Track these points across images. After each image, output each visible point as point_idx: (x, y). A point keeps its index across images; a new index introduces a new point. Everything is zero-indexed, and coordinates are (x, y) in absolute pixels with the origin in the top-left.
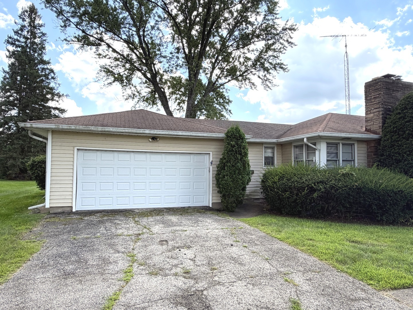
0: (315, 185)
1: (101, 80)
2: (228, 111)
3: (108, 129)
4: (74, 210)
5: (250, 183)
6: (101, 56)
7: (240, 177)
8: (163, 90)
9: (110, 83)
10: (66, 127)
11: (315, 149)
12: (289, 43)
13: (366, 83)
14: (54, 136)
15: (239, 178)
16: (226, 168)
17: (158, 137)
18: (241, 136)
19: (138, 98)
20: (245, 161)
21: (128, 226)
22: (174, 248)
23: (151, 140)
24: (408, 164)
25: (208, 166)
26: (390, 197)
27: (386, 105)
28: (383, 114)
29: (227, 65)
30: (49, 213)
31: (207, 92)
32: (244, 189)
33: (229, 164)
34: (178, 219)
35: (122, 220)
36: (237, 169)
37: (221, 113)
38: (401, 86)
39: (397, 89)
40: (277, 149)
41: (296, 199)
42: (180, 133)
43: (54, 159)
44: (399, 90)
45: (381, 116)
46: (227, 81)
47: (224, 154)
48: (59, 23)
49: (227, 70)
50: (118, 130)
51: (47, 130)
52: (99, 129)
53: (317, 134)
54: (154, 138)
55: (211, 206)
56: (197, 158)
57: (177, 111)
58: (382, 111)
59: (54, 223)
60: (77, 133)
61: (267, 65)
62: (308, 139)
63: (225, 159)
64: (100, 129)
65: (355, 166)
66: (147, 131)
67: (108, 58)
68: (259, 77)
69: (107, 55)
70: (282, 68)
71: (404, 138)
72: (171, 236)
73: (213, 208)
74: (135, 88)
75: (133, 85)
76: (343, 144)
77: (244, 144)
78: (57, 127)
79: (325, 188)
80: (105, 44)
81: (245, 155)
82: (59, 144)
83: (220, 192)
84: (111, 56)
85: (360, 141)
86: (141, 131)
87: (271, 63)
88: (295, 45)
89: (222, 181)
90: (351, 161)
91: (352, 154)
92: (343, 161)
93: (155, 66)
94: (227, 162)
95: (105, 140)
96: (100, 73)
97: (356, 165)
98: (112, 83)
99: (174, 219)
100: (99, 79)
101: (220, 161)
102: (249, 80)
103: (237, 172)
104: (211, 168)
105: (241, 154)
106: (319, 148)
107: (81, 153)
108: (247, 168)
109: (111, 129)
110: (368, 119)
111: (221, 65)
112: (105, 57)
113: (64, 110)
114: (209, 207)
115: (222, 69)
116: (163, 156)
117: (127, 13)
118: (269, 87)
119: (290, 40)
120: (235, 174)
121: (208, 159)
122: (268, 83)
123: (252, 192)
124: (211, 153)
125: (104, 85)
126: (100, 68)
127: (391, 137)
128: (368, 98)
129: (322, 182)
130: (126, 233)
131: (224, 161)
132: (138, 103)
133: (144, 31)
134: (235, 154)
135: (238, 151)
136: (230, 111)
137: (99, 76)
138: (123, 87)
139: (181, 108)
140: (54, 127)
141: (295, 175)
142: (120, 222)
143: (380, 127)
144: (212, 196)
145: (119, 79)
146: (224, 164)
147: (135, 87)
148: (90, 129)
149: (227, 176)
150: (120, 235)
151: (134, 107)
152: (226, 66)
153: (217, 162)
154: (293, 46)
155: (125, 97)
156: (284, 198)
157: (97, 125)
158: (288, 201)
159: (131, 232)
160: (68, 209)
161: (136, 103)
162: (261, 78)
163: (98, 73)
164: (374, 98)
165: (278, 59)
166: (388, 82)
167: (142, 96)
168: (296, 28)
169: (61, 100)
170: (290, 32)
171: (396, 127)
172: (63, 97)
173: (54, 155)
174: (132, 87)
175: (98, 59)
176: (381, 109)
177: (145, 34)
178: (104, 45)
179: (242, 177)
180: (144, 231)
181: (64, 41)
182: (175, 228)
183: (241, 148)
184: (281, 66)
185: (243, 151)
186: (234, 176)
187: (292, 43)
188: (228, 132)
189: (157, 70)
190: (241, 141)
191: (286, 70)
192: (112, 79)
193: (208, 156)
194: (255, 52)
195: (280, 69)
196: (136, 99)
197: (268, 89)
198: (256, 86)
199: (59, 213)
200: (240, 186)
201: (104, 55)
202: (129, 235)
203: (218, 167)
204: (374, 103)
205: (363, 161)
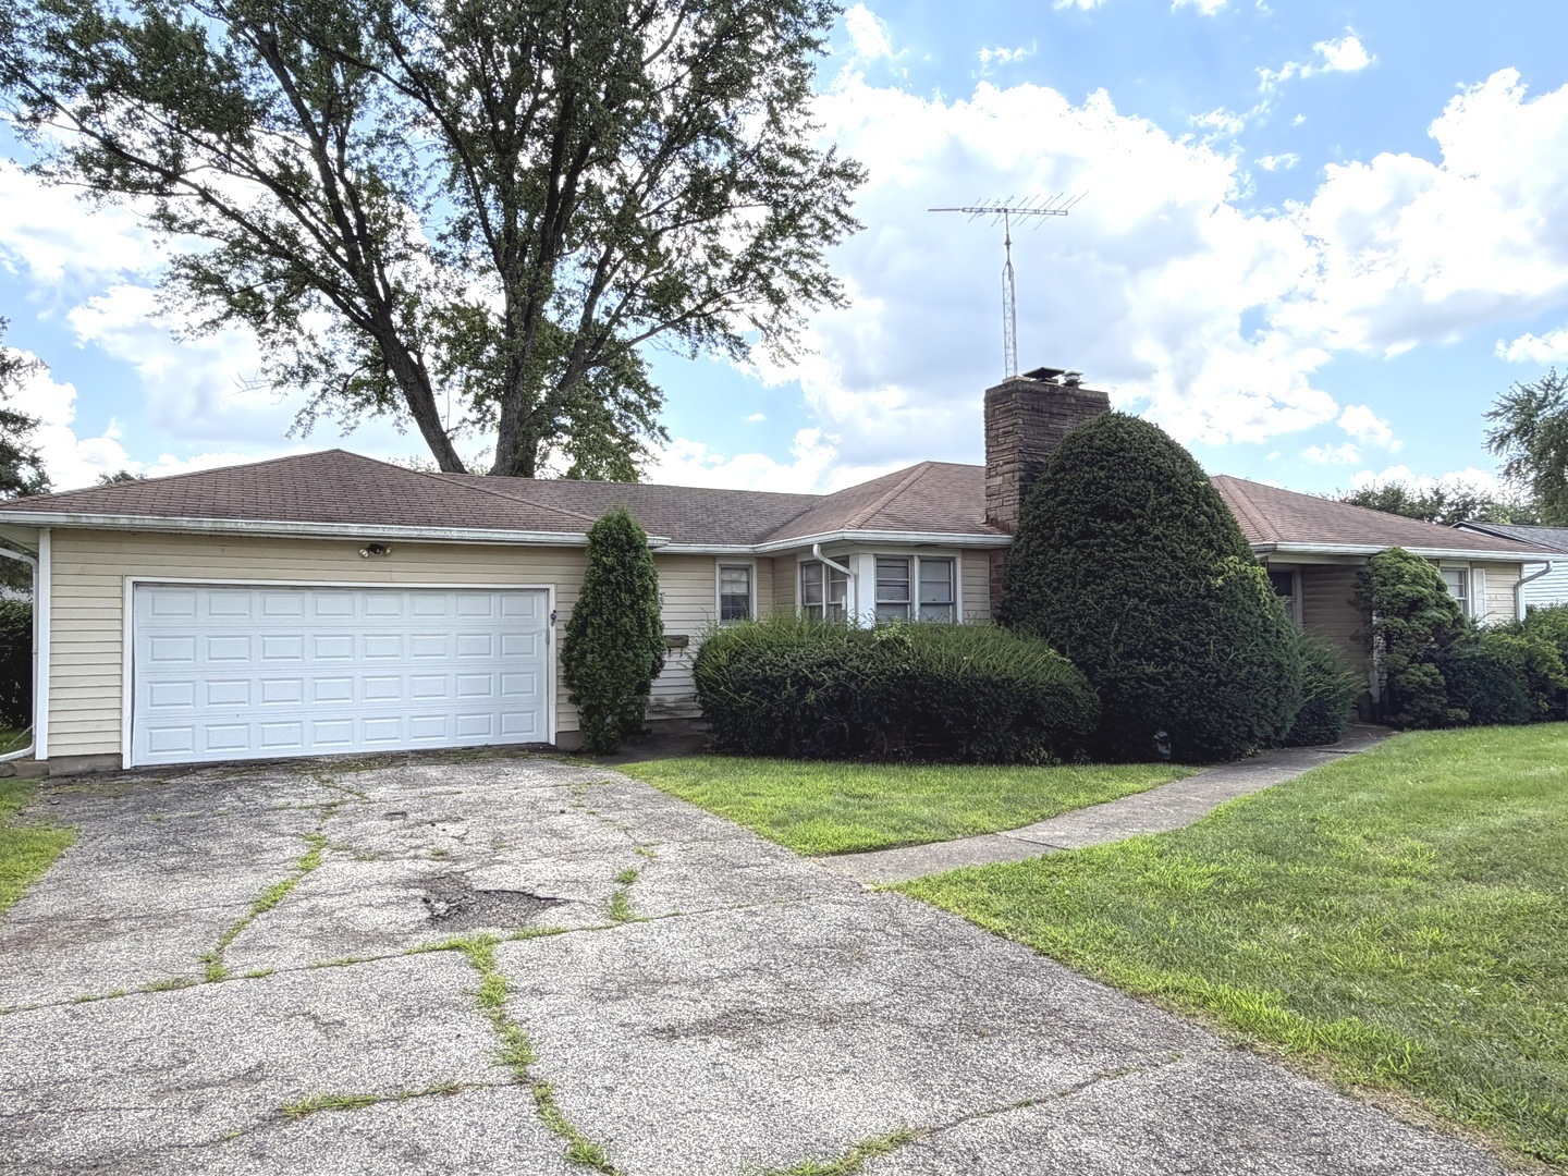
0: (812, 672)
1: (176, 310)
2: (656, 431)
3: (233, 526)
4: (126, 765)
5: (662, 674)
6: (176, 225)
7: (631, 654)
8: (414, 357)
9: (214, 322)
10: (101, 521)
11: (846, 576)
12: (843, 218)
13: (988, 391)
14: (60, 544)
15: (628, 659)
16: (589, 631)
17: (389, 544)
18: (634, 541)
19: (325, 382)
20: (644, 610)
21: (303, 791)
22: (419, 824)
23: (365, 553)
24: (1052, 613)
25: (545, 627)
26: (984, 694)
27: (1030, 454)
28: (1021, 479)
29: (647, 272)
30: (46, 775)
31: (573, 369)
32: (644, 688)
33: (597, 621)
34: (444, 772)
35: (283, 781)
36: (621, 633)
37: (632, 437)
38: (1073, 401)
39: (1062, 411)
40: (758, 572)
41: (770, 711)
42: (454, 533)
43: (59, 614)
44: (1068, 412)
45: (1017, 485)
46: (644, 330)
47: (583, 591)
48: (10, 106)
49: (648, 289)
50: (263, 527)
51: (37, 528)
52: (204, 525)
53: (838, 536)
54: (376, 548)
55: (553, 742)
56: (508, 602)
57: (470, 427)
58: (1020, 470)
59: (78, 796)
60: (134, 534)
61: (779, 282)
62: (824, 547)
63: (587, 605)
64: (207, 524)
65: (955, 620)
66: (354, 529)
67: (203, 235)
68: (754, 321)
69: (202, 222)
70: (827, 293)
71: (1051, 546)
72: (418, 803)
73: (560, 746)
74: (309, 343)
75: (301, 332)
76: (923, 561)
77: (640, 563)
78: (71, 520)
79: (836, 678)
80: (196, 192)
81: (644, 593)
82: (77, 568)
83: (574, 700)
84: (215, 228)
85: (968, 551)
86: (336, 528)
87: (793, 275)
88: (862, 228)
89: (577, 667)
90: (948, 604)
91: (950, 584)
92: (922, 605)
93: (387, 271)
94: (593, 613)
95: (220, 553)
96: (171, 283)
97: (960, 618)
98: (220, 322)
99: (433, 772)
100: (166, 308)
101: (575, 613)
102: (724, 326)
103: (620, 641)
104: (553, 630)
105: (631, 591)
106: (855, 571)
107: (145, 595)
108: (650, 630)
109: (242, 524)
110: (992, 490)
111: (626, 273)
112: (192, 228)
113: (24, 421)
114: (548, 744)
115: (628, 289)
116: (406, 598)
117: (278, 84)
118: (788, 356)
119: (844, 209)
120: (614, 647)
121: (544, 605)
122: (783, 340)
123: (682, 700)
124: (552, 588)
125: (186, 327)
126: (170, 267)
127: (1028, 543)
128: (993, 433)
129: (829, 664)
130: (298, 803)
131: (584, 612)
132: (322, 397)
133: (341, 145)
134: (614, 591)
135: (625, 584)
136: (662, 430)
137: (169, 295)
138: (261, 335)
139: (489, 417)
140: (64, 520)
141: (770, 648)
142: (276, 785)
143: (1014, 513)
144: (558, 714)
145: (246, 305)
146: (586, 618)
147: (311, 338)
148: (178, 523)
149: (592, 652)
150: (281, 809)
151: (308, 413)
152: (645, 277)
153: (566, 616)
154: (853, 229)
155: (273, 376)
156: (741, 709)
157: (196, 513)
158: (752, 716)
159: (311, 802)
160: (110, 762)
161: (314, 399)
162: (760, 326)
163: (165, 285)
164: (1005, 433)
165: (818, 261)
166: (1037, 392)
167: (338, 372)
168: (859, 174)
169: (11, 382)
170: (843, 184)
171: (1039, 516)
172: (20, 371)
173: (59, 603)
174: (299, 339)
175: (165, 234)
176: (1016, 465)
177: (346, 158)
178: (191, 194)
179: (636, 655)
180: (348, 797)
181: (33, 173)
182: (430, 790)
183: (631, 573)
184: (824, 288)
185: (638, 583)
186: (613, 652)
187: (850, 221)
188: (595, 531)
189: (392, 284)
190: (633, 554)
191: (841, 302)
192: (217, 305)
193: (543, 596)
194: (744, 232)
195: (822, 299)
196: (316, 386)
197: (785, 361)
198: (749, 348)
199: (81, 775)
200: (631, 681)
201: (189, 219)
202: (307, 808)
203: (568, 629)
204: (1005, 447)
205: (979, 606)
